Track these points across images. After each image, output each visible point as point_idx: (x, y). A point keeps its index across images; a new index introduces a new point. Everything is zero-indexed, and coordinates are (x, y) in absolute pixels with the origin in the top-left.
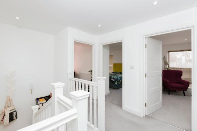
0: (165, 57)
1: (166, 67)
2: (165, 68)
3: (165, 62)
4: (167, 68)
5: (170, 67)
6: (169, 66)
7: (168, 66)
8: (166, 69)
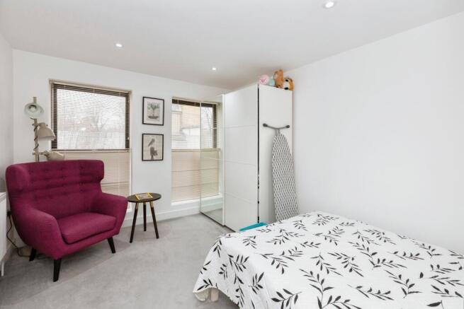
0: (38, 103)
1: (41, 150)
2: (36, 154)
3: (36, 125)
4: (47, 155)
5: (59, 147)
6: (54, 144)
7: (50, 143)
8: (43, 159)
